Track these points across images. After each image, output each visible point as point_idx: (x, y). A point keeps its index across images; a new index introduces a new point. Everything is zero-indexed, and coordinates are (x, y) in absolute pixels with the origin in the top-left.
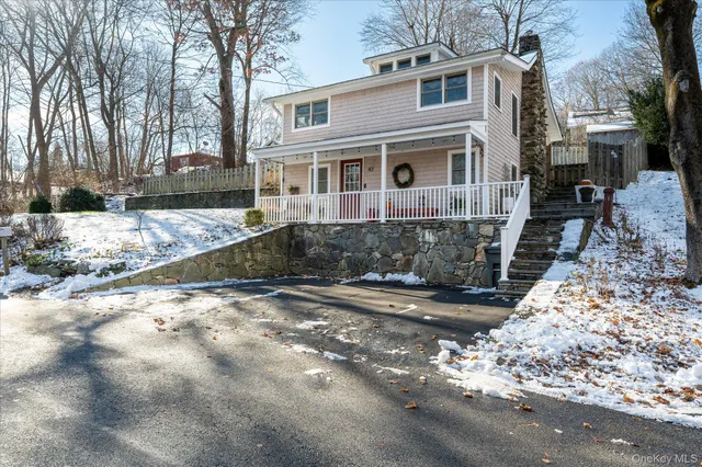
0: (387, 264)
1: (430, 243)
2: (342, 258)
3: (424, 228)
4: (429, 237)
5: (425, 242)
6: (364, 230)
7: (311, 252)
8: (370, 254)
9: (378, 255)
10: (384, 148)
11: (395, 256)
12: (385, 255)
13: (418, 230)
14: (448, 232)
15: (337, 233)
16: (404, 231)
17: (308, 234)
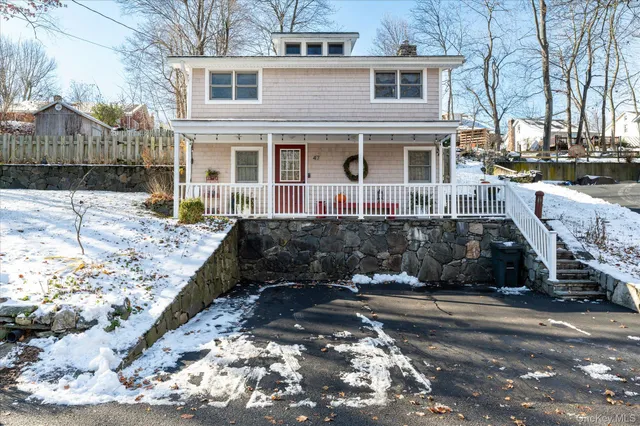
0: (372, 264)
1: (419, 242)
2: (315, 259)
3: (412, 226)
4: (419, 235)
5: (414, 240)
6: (340, 227)
7: (270, 253)
8: (350, 253)
9: (361, 255)
10: (361, 138)
11: (381, 255)
12: (369, 254)
13: (406, 227)
14: (438, 230)
15: (306, 230)
16: (390, 229)
17: (263, 231)
